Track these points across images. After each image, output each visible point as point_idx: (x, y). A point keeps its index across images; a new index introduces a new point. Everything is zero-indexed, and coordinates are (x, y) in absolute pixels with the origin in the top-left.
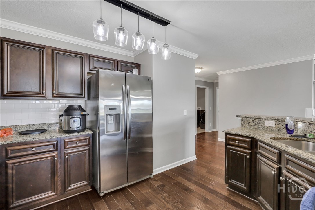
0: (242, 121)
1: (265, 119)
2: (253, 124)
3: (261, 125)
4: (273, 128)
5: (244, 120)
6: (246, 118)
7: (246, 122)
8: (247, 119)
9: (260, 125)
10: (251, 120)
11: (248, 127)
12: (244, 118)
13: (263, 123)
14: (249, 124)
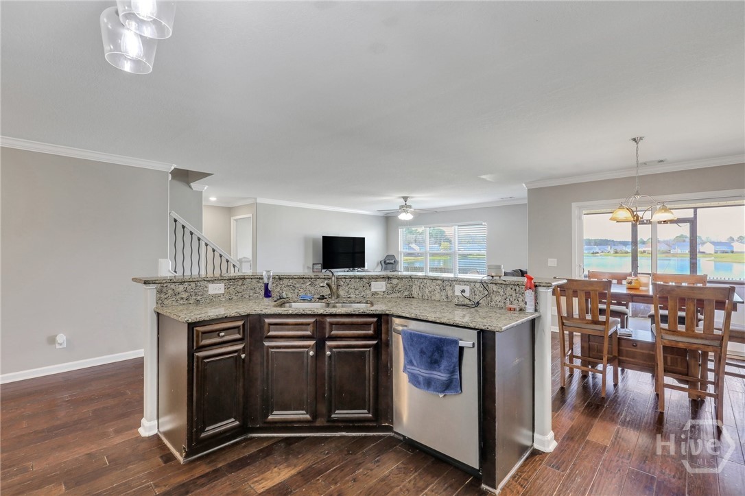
0: (160, 292)
1: (209, 281)
2: (185, 295)
3: (202, 295)
4: (222, 296)
5: (165, 290)
6: (169, 285)
7: (169, 294)
8: (173, 286)
9: (200, 294)
10: (181, 288)
11: (174, 303)
12: (165, 285)
13: (205, 289)
14: (177, 297)
